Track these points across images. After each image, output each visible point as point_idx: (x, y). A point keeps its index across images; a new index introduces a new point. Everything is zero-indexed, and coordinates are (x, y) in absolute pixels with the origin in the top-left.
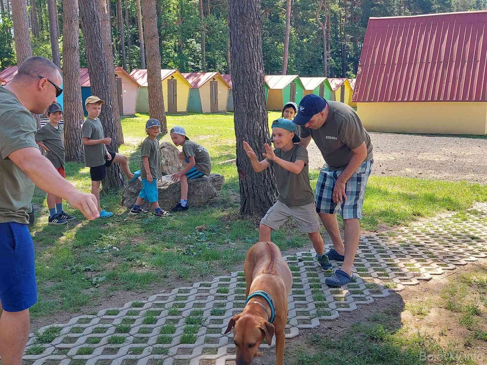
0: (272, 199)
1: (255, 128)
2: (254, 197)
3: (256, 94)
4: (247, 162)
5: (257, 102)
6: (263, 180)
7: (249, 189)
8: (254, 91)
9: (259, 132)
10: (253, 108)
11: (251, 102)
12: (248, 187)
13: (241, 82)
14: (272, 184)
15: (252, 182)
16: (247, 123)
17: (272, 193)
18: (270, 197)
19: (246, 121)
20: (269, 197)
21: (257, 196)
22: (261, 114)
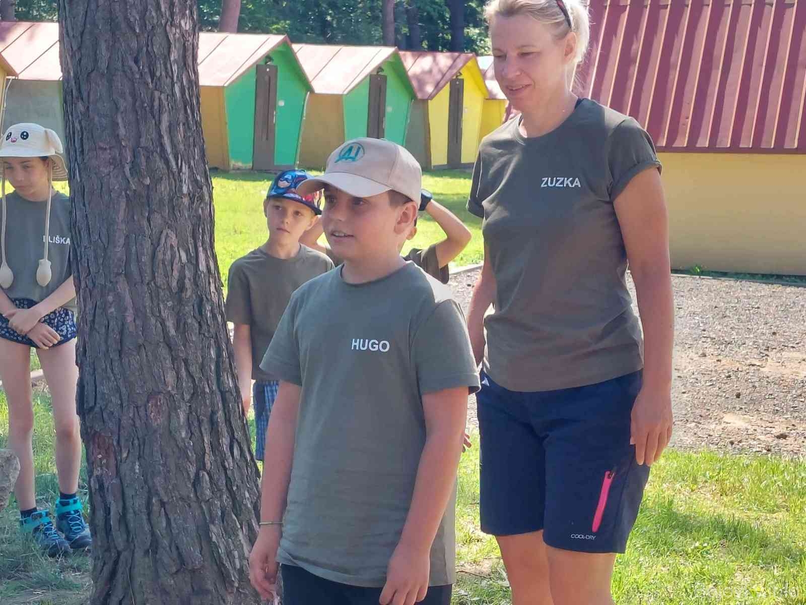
0: (229, 554)
1: (160, 256)
2: (154, 548)
3: (165, 119)
4: (125, 397)
5: (169, 149)
6: (192, 476)
7: (130, 516)
8: (156, 103)
9: (176, 274)
10: (152, 172)
11: (146, 149)
12: (129, 503)
13: (103, 65)
14: (230, 490)
15: (146, 482)
16: (127, 237)
17: (230, 532)
18: (222, 550)
19: (123, 226)
20: (217, 547)
21: (165, 542)
22: (186, 201)
